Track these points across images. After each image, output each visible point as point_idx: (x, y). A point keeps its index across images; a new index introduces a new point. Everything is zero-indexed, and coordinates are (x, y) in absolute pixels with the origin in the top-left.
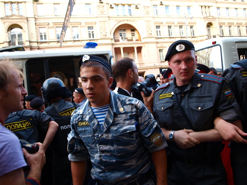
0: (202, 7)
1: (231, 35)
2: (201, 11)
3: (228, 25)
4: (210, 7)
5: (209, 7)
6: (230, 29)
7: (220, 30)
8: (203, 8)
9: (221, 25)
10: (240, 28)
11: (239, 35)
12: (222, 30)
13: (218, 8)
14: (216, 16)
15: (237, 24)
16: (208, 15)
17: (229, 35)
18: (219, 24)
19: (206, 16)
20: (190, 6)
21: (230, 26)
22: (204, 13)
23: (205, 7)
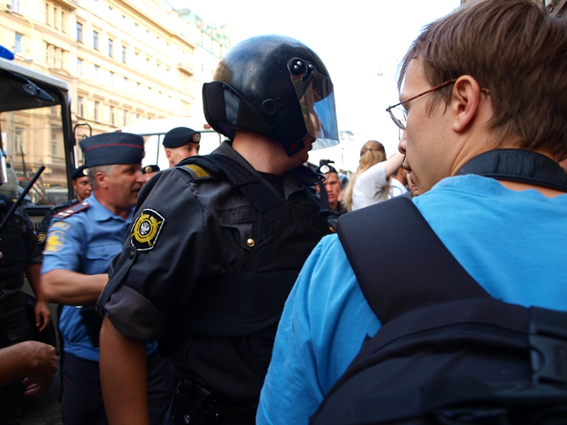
0: (48, 44)
1: (98, 121)
2: (45, 55)
3: (95, 99)
4: (65, 53)
5: (63, 51)
6: (97, 108)
7: (78, 105)
8: (50, 47)
9: (81, 95)
10: (115, 110)
11: (111, 124)
12: (82, 106)
13: (80, 59)
14: (73, 73)
15: (111, 101)
16: (58, 66)
17: (93, 120)
18: (78, 92)
19: (54, 67)
20: (22, 35)
21: (97, 102)
22: (51, 61)
23: (56, 48)
